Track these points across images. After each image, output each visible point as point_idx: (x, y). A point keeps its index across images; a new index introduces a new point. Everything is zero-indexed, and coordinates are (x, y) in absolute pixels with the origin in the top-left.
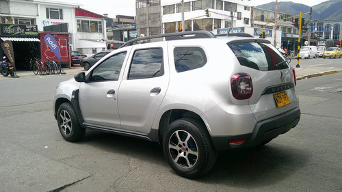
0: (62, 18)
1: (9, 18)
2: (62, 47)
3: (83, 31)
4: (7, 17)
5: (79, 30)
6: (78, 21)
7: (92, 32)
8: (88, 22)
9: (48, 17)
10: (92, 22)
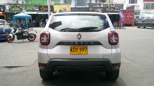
0: (136, 3)
1: (113, 5)
2: (130, 16)
3: (146, 9)
4: (112, 4)
5: (144, 8)
6: (145, 4)
7: (152, 9)
8: (150, 4)
9: (129, 3)
10: (152, 4)
